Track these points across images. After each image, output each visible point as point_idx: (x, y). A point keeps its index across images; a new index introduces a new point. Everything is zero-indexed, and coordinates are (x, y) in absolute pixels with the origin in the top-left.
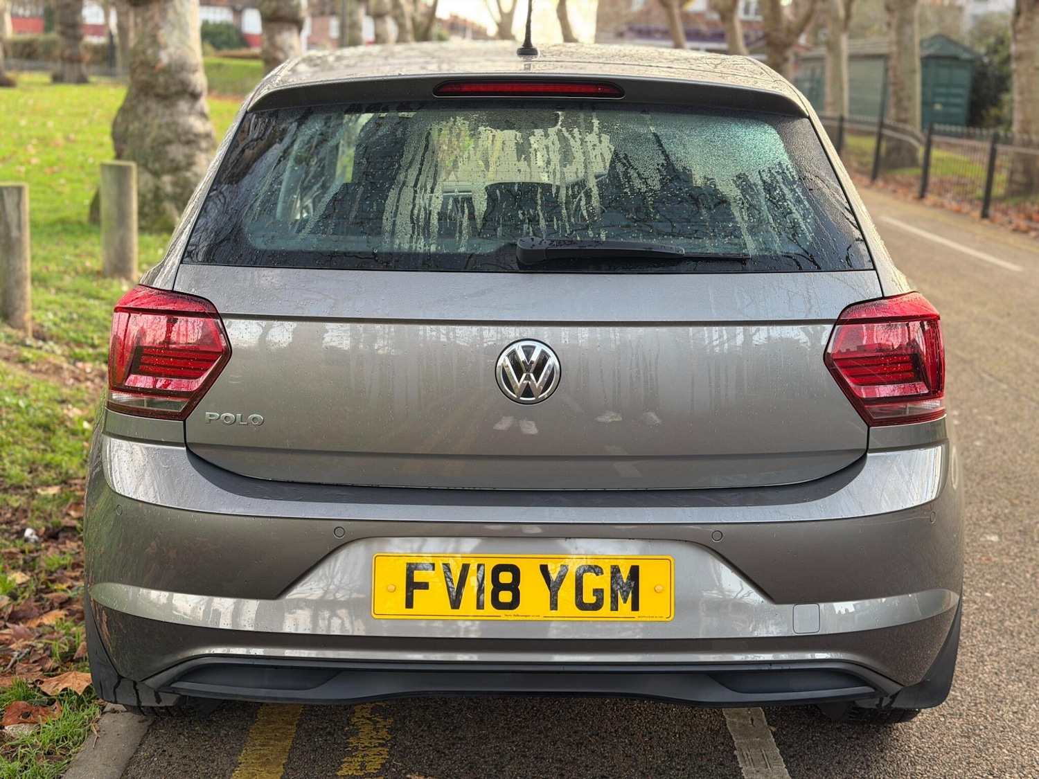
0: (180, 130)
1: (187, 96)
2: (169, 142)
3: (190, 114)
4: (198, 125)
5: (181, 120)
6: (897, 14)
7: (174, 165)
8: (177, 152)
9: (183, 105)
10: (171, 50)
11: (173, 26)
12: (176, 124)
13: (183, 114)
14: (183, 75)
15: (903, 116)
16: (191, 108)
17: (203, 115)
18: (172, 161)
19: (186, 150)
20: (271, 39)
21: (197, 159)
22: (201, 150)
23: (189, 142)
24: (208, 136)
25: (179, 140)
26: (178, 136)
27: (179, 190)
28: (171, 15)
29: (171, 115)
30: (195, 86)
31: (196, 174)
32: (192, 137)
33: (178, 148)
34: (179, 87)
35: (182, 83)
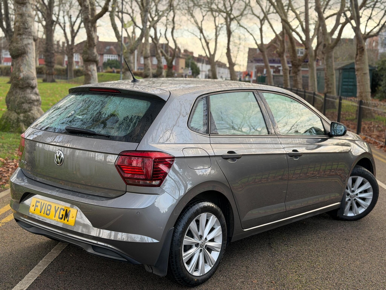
0: (27, 99)
1: (30, 88)
2: (23, 103)
3: (31, 93)
4: (34, 97)
5: (27, 96)
6: (326, 55)
7: (25, 110)
8: (26, 106)
9: (29, 91)
10: (24, 73)
11: (26, 65)
12: (26, 97)
13: (28, 93)
14: (28, 81)
16: (32, 91)
17: (36, 94)
18: (24, 109)
19: (29, 105)
20: (86, 67)
21: (33, 108)
22: (35, 105)
23: (30, 103)
24: (38, 101)
25: (27, 102)
26: (26, 101)
27: (25, 119)
28: (25, 61)
29: (24, 94)
30: (33, 84)
31: (32, 113)
32: (31, 101)
33: (26, 105)
34: (27, 85)
35: (28, 83)
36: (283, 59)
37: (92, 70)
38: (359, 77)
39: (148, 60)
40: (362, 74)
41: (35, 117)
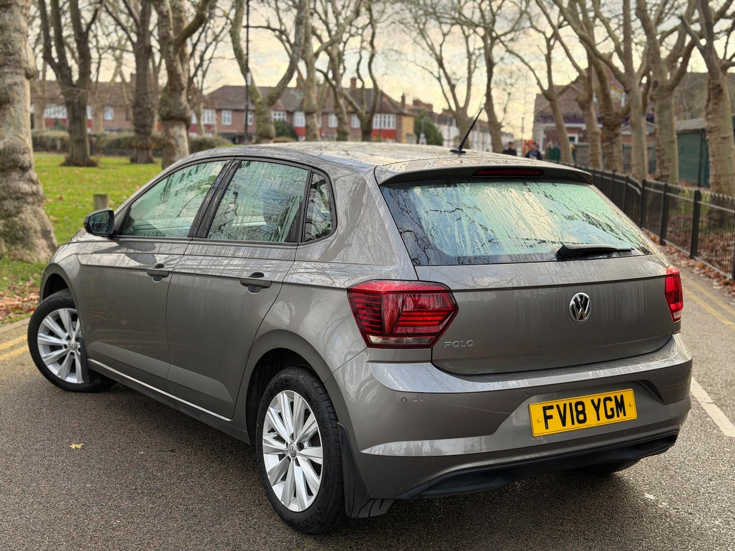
0: (11, 191)
1: (18, 169)
2: (4, 199)
3: (20, 180)
4: (26, 187)
5: (12, 185)
6: (658, 102)
7: (8, 213)
8: (9, 205)
9: (15, 175)
10: (6, 140)
11: (10, 125)
12: (10, 187)
13: (15, 180)
14: (14, 156)
15: (665, 173)
16: (23, 176)
17: (31, 181)
18: (6, 211)
19: (16, 204)
20: (167, 131)
21: (23, 209)
22: (28, 204)
23: (17, 199)
24: (34, 194)
25: (11, 197)
26: (10, 194)
27: (7, 230)
28: (8, 119)
29: (7, 181)
30: (24, 162)
31: (21, 219)
32: (20, 195)
33: (10, 203)
34: (12, 164)
35: (13, 160)
36: (590, 114)
37: (177, 137)
38: (714, 146)
39: (313, 117)
40: (719, 139)
41: (27, 227)
